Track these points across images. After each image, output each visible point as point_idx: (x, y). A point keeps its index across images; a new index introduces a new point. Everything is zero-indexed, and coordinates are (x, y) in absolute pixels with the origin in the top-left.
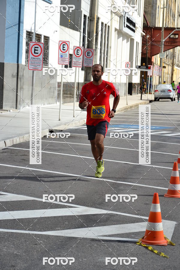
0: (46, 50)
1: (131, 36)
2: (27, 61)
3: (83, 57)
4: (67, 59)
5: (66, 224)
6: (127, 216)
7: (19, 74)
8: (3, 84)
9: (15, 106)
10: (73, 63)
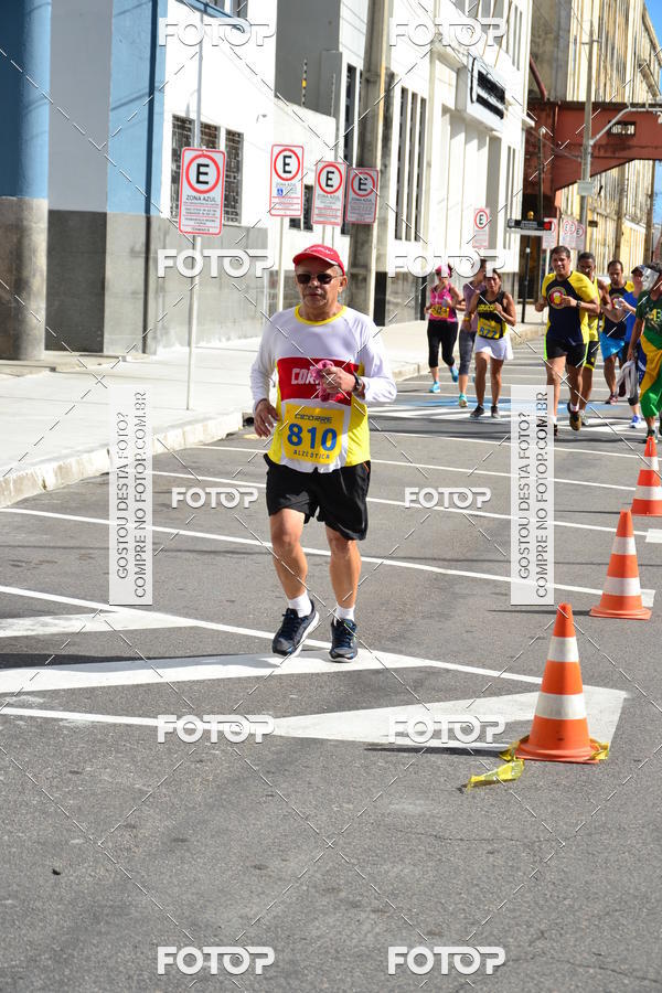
0: (232, 174)
1: (492, 130)
2: (177, 206)
3: (346, 196)
4: (295, 201)
5: (292, 699)
6: (477, 675)
7: (152, 248)
8: (104, 278)
9: (141, 345)
10: (315, 211)
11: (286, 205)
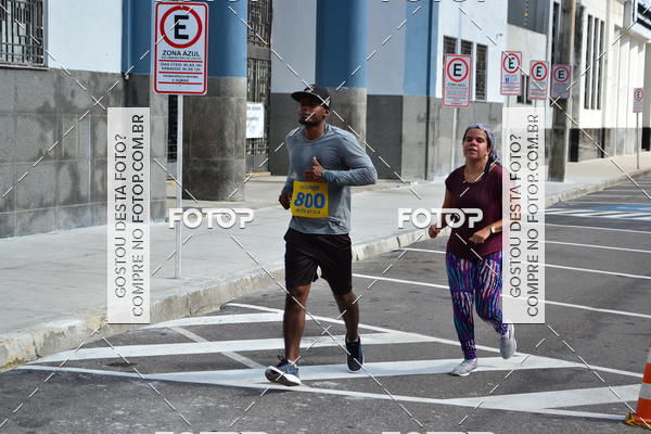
0: (481, 71)
1: (647, 39)
4: (516, 85)
7: (431, 116)
8: (401, 135)
9: (423, 174)
10: (530, 91)
11: (511, 88)
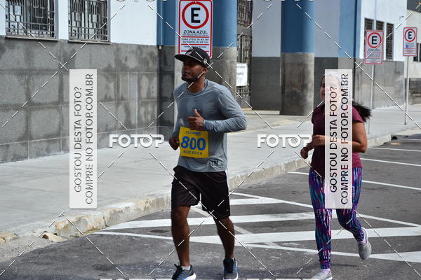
0: (389, 41)
4: (414, 50)
7: (356, 71)
11: (410, 52)
